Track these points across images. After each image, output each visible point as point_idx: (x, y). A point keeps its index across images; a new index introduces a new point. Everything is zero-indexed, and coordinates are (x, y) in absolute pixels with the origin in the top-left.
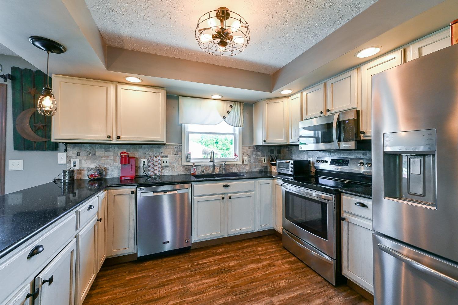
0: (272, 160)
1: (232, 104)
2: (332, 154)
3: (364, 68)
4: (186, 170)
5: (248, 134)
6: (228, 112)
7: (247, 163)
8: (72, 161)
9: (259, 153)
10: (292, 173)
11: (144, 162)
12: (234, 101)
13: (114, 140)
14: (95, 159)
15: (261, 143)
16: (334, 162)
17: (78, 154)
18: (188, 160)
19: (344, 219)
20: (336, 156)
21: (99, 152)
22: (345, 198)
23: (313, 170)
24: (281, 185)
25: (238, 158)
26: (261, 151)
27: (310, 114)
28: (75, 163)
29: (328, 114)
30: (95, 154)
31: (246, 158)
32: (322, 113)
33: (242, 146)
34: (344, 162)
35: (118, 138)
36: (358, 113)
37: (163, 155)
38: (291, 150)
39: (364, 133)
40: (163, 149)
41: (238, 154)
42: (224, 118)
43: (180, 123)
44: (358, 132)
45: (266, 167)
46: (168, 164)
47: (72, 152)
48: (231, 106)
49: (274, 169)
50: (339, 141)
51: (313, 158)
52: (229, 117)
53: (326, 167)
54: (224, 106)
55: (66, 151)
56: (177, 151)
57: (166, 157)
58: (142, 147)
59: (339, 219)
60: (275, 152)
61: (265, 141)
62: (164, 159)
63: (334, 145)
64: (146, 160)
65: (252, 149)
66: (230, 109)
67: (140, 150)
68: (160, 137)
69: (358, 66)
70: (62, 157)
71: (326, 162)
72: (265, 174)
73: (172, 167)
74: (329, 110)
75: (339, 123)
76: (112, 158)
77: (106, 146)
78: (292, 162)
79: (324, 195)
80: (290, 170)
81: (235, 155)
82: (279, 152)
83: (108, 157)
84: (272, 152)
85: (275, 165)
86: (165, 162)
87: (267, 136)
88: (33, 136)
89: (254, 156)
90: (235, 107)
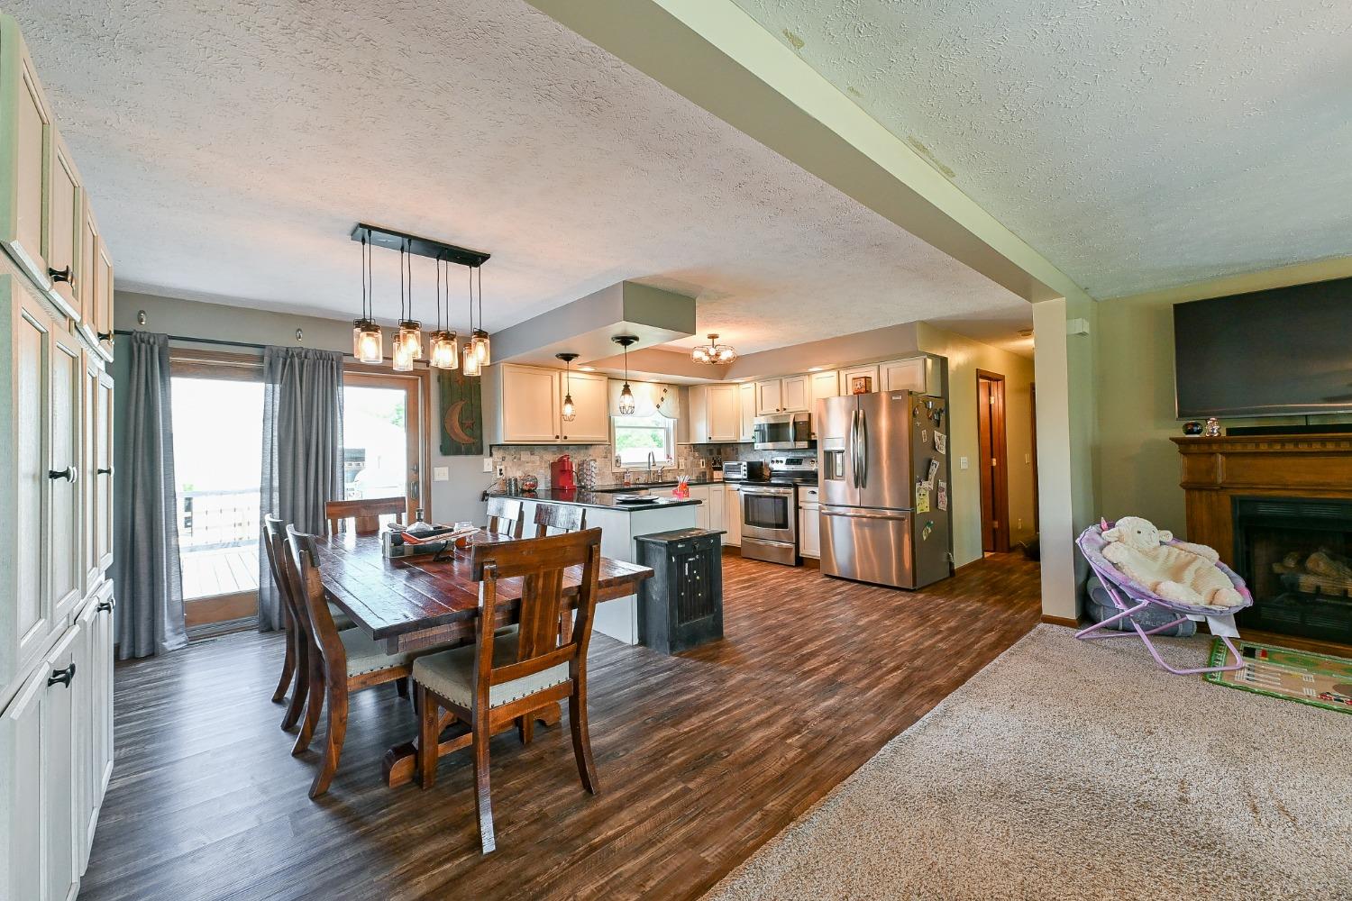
0: (715, 464)
1: (667, 388)
2: (786, 453)
3: (814, 376)
4: (616, 477)
5: (683, 427)
6: (662, 399)
7: (683, 468)
8: (498, 468)
9: (697, 454)
10: (745, 477)
12: (669, 384)
13: (560, 441)
14: (520, 465)
15: (704, 441)
16: (789, 462)
17: (504, 459)
18: (618, 465)
19: (801, 508)
20: (791, 456)
21: (525, 456)
22: (801, 489)
23: (767, 473)
24: (738, 490)
25: (672, 461)
26: (698, 451)
27: (766, 410)
28: (501, 470)
29: (784, 413)
30: (520, 460)
31: (682, 461)
32: (778, 410)
33: (677, 445)
34: (798, 462)
35: (566, 438)
36: (810, 415)
37: (591, 458)
38: (737, 449)
39: (814, 434)
40: (591, 451)
41: (672, 455)
42: (658, 407)
44: (810, 433)
45: (704, 474)
47: (497, 454)
48: (665, 391)
49: (718, 475)
50: (795, 440)
51: (765, 459)
52: (663, 406)
53: (782, 467)
54: (657, 391)
55: (491, 455)
56: (607, 452)
57: (596, 461)
59: (797, 508)
60: (715, 452)
61: (710, 438)
62: (594, 464)
63: (790, 445)
65: (688, 449)
66: (664, 395)
68: (603, 435)
69: (809, 374)
70: (488, 463)
71: (782, 462)
72: (703, 480)
73: (602, 475)
74: (785, 409)
75: (795, 423)
76: (538, 463)
77: (531, 447)
78: (745, 463)
79: (781, 490)
80: (743, 474)
81: (669, 457)
82: (719, 453)
84: (711, 452)
85: (720, 469)
87: (713, 431)
88: (462, 437)
89: (691, 458)
90: (669, 390)
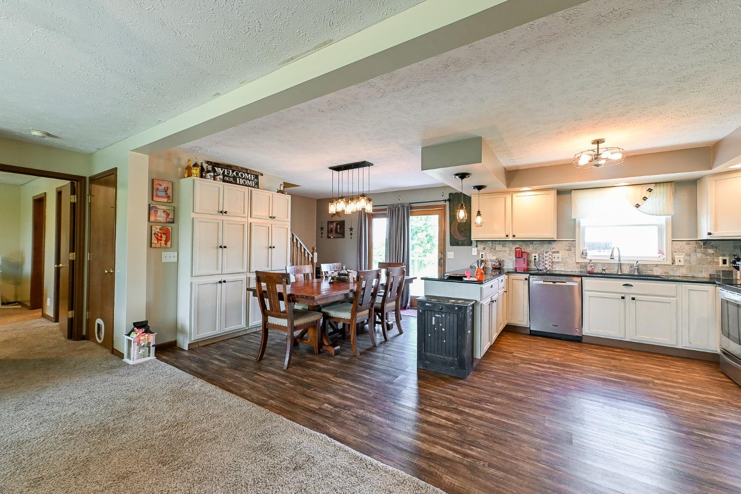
1: (652, 187)
4: (582, 267)
6: (645, 199)
7: (682, 263)
8: (481, 254)
9: (711, 251)
11: (535, 256)
12: (656, 183)
13: (511, 238)
14: (495, 253)
15: (705, 237)
17: (484, 249)
18: (583, 256)
21: (499, 247)
25: (664, 257)
26: (712, 247)
28: (482, 255)
30: (495, 249)
33: (672, 241)
35: (514, 236)
37: (554, 250)
40: (554, 245)
41: (665, 252)
42: (638, 206)
43: (573, 218)
45: (728, 273)
46: (560, 260)
47: (481, 247)
48: (650, 190)
52: (645, 205)
54: (637, 192)
55: (477, 246)
56: (569, 247)
57: (558, 252)
58: (533, 243)
61: (711, 234)
62: (556, 255)
64: (537, 255)
65: (693, 244)
66: (647, 194)
67: (531, 246)
68: (550, 233)
70: (474, 251)
73: (565, 263)
77: (503, 242)
81: (660, 252)
83: (505, 251)
86: (556, 258)
87: (716, 227)
88: (460, 238)
89: (699, 255)
90: (657, 190)
